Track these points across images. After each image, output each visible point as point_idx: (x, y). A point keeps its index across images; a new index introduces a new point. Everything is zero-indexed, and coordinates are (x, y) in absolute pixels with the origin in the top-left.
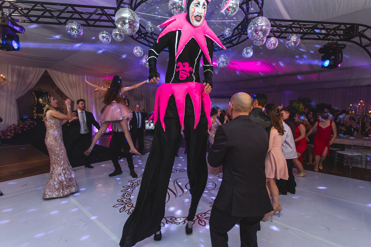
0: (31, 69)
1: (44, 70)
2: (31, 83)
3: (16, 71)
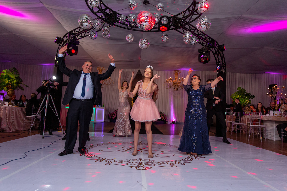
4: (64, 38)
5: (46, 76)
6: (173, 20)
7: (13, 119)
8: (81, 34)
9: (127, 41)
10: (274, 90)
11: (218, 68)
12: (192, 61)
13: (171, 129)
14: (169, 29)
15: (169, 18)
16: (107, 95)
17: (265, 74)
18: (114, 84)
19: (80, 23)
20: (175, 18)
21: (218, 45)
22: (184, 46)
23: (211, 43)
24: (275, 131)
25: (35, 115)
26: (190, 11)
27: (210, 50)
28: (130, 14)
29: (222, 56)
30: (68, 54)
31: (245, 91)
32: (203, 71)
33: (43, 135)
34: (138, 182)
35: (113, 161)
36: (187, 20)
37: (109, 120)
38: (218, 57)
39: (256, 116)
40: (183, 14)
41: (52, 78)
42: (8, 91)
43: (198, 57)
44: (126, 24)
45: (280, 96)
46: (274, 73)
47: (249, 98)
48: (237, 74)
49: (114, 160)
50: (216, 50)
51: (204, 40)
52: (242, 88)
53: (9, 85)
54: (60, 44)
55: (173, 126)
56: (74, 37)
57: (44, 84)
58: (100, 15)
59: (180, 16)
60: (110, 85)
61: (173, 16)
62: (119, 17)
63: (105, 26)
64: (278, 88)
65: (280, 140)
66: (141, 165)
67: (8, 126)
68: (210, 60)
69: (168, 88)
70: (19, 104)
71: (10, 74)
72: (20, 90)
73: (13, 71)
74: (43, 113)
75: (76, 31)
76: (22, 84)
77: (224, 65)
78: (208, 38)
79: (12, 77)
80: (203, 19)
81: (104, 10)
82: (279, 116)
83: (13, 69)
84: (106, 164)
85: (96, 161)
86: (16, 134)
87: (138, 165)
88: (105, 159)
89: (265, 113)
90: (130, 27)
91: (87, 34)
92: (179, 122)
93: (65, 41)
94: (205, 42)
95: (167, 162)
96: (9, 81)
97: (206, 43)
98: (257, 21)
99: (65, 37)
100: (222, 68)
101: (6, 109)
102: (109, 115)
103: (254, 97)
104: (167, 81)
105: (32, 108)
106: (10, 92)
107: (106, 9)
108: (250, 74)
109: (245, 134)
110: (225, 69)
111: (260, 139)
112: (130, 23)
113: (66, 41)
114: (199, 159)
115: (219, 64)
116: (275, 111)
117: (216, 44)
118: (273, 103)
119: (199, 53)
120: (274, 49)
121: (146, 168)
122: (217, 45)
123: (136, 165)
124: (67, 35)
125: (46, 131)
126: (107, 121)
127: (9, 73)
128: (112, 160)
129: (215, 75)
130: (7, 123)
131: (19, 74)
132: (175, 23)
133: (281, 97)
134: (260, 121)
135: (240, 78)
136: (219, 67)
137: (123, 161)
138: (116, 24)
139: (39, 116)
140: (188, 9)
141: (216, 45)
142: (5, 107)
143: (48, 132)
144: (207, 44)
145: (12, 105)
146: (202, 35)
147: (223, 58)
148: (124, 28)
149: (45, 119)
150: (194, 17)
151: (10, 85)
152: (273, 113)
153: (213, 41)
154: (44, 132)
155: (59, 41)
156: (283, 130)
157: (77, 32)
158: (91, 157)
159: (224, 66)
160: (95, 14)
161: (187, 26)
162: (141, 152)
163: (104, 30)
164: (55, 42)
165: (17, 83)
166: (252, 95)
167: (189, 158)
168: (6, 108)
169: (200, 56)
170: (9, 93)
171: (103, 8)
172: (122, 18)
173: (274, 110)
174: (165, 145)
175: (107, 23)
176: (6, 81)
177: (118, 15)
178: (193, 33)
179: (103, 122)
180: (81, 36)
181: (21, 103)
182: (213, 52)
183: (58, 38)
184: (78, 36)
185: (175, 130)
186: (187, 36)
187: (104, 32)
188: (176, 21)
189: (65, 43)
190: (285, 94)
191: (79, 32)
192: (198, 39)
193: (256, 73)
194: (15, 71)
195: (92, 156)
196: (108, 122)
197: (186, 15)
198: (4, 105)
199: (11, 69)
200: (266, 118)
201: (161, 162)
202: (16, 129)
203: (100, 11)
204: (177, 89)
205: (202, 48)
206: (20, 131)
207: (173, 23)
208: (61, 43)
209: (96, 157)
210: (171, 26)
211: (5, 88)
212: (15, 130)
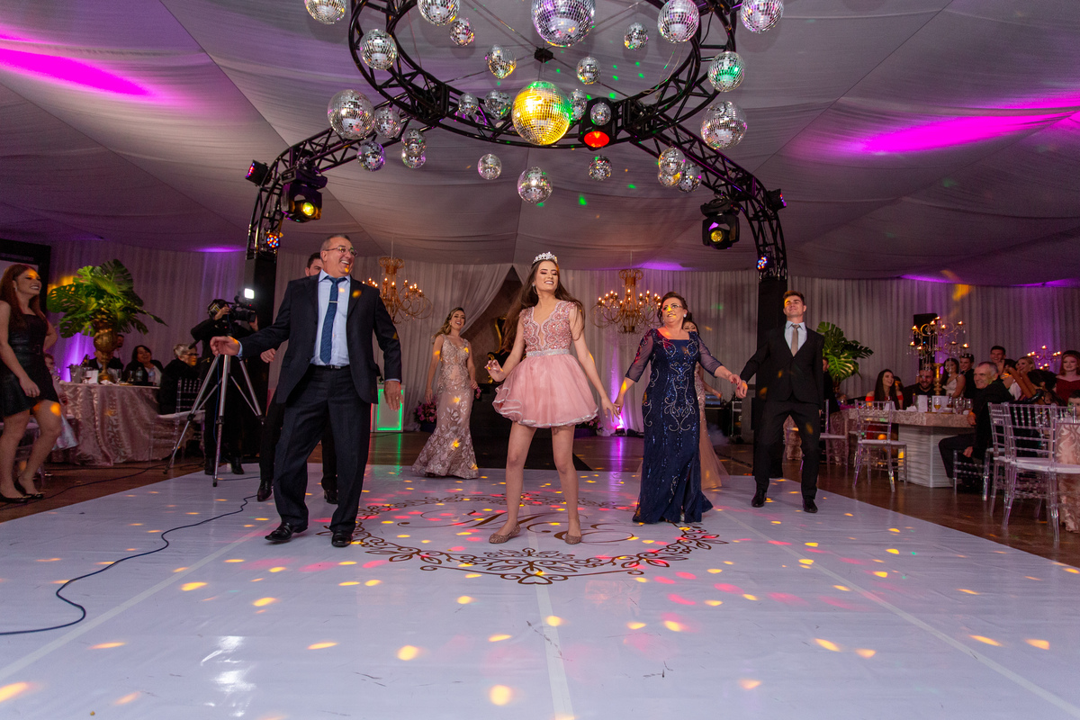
0: (485, 268)
1: (509, 266)
2: (482, 299)
3: (460, 276)
4: (276, 164)
5: (215, 284)
6: (626, 111)
7: (116, 426)
8: (331, 153)
9: (480, 178)
10: (932, 332)
11: (763, 262)
12: (678, 241)
13: (613, 453)
14: (613, 141)
15: (613, 106)
16: (410, 346)
17: (902, 282)
18: (434, 311)
19: (333, 121)
20: (632, 104)
21: (762, 192)
22: (655, 194)
23: (741, 186)
24: (934, 459)
25: (188, 413)
26: (680, 84)
27: (740, 206)
28: (492, 90)
29: (774, 226)
30: (292, 218)
31: (841, 334)
32: (713, 271)
33: (213, 473)
34: (529, 624)
35: (443, 558)
36: (671, 113)
37: (417, 427)
38: (761, 229)
39: (878, 412)
40: (658, 93)
41: (241, 293)
42: (97, 334)
43: (699, 227)
44: (476, 121)
45: (950, 351)
46: (930, 280)
47: (855, 358)
48: (817, 280)
49: (447, 555)
50: (756, 205)
51: (720, 174)
52: (833, 326)
53: (99, 317)
54: (263, 186)
55: (618, 444)
56: (310, 164)
57: (214, 314)
58: (395, 92)
59: (649, 101)
60: (420, 316)
61: (627, 100)
62: (457, 100)
63: (412, 130)
64: (944, 327)
65: (949, 485)
66: (532, 570)
67: (100, 447)
68: (737, 239)
69: (604, 324)
70: (134, 376)
71: (102, 279)
72: (134, 330)
73: (109, 268)
74: (211, 406)
75: (315, 144)
76: (142, 312)
77: (781, 255)
78: (734, 171)
79: (109, 289)
80: (723, 110)
81: (408, 78)
82: (945, 412)
83: (113, 265)
84: (422, 568)
85: (391, 560)
86: (127, 472)
87: (524, 570)
88: (420, 551)
89: (900, 402)
90: (489, 134)
91: (350, 153)
92: (636, 430)
93: (282, 175)
94: (723, 182)
95: (614, 559)
96: (99, 304)
97: (726, 185)
98: (883, 117)
99: (281, 163)
100: (775, 262)
101: (92, 394)
102: (417, 410)
103: (869, 352)
104: (600, 303)
105: (176, 388)
106: (105, 338)
107: (413, 76)
108: (856, 283)
109: (843, 466)
110: (785, 265)
111: (889, 484)
112: (489, 121)
113: (284, 177)
114: (710, 548)
115: (765, 251)
116: (933, 397)
117: (757, 189)
118: (927, 372)
119: (706, 215)
120: (933, 204)
121: (551, 578)
122: (759, 190)
123: (519, 571)
124: (287, 157)
125: (223, 462)
126: (412, 429)
127: (99, 278)
128: (442, 554)
129: (749, 285)
130: (97, 437)
131: (131, 281)
132: (631, 120)
133: (953, 355)
134: (889, 429)
135: (824, 295)
136: (764, 259)
137: (475, 557)
138: (446, 121)
139: (200, 415)
140: (675, 77)
141: (756, 192)
142: (90, 387)
143: (229, 466)
144: (729, 187)
145: (112, 378)
146: (713, 160)
147: (777, 231)
148: (472, 135)
149: (220, 426)
150: (694, 102)
151: (104, 316)
152: (929, 404)
153: (748, 178)
154: (219, 466)
155: (260, 173)
156: (958, 454)
157: (318, 148)
158: (373, 544)
159: (779, 258)
160: (379, 89)
161: (668, 132)
162: (528, 528)
163: (408, 141)
164: (249, 178)
165: (125, 309)
166: (861, 347)
167: (678, 545)
168: (92, 391)
169: (706, 225)
170: (99, 341)
171: (404, 72)
172: (465, 103)
173: (930, 393)
174: (600, 506)
175: (417, 120)
176: (89, 302)
177: (451, 94)
178: (689, 155)
179: (399, 432)
180: (333, 159)
181: (139, 374)
182: (746, 213)
183: (257, 165)
184: (322, 158)
185: (623, 457)
186: (671, 164)
187: (408, 146)
188: (634, 116)
189: (280, 182)
190: (965, 346)
191: (325, 147)
192: (702, 171)
193: (873, 279)
194: (119, 269)
195: (376, 544)
196: (414, 431)
197: (667, 96)
198: (86, 381)
199: (106, 264)
200: (907, 419)
201: (595, 559)
202: (126, 457)
203: (395, 82)
204: (633, 328)
205: (715, 201)
206: (140, 462)
207: (625, 121)
208: (267, 181)
209: (389, 545)
210: (618, 130)
211: (87, 325)
212: (122, 461)
